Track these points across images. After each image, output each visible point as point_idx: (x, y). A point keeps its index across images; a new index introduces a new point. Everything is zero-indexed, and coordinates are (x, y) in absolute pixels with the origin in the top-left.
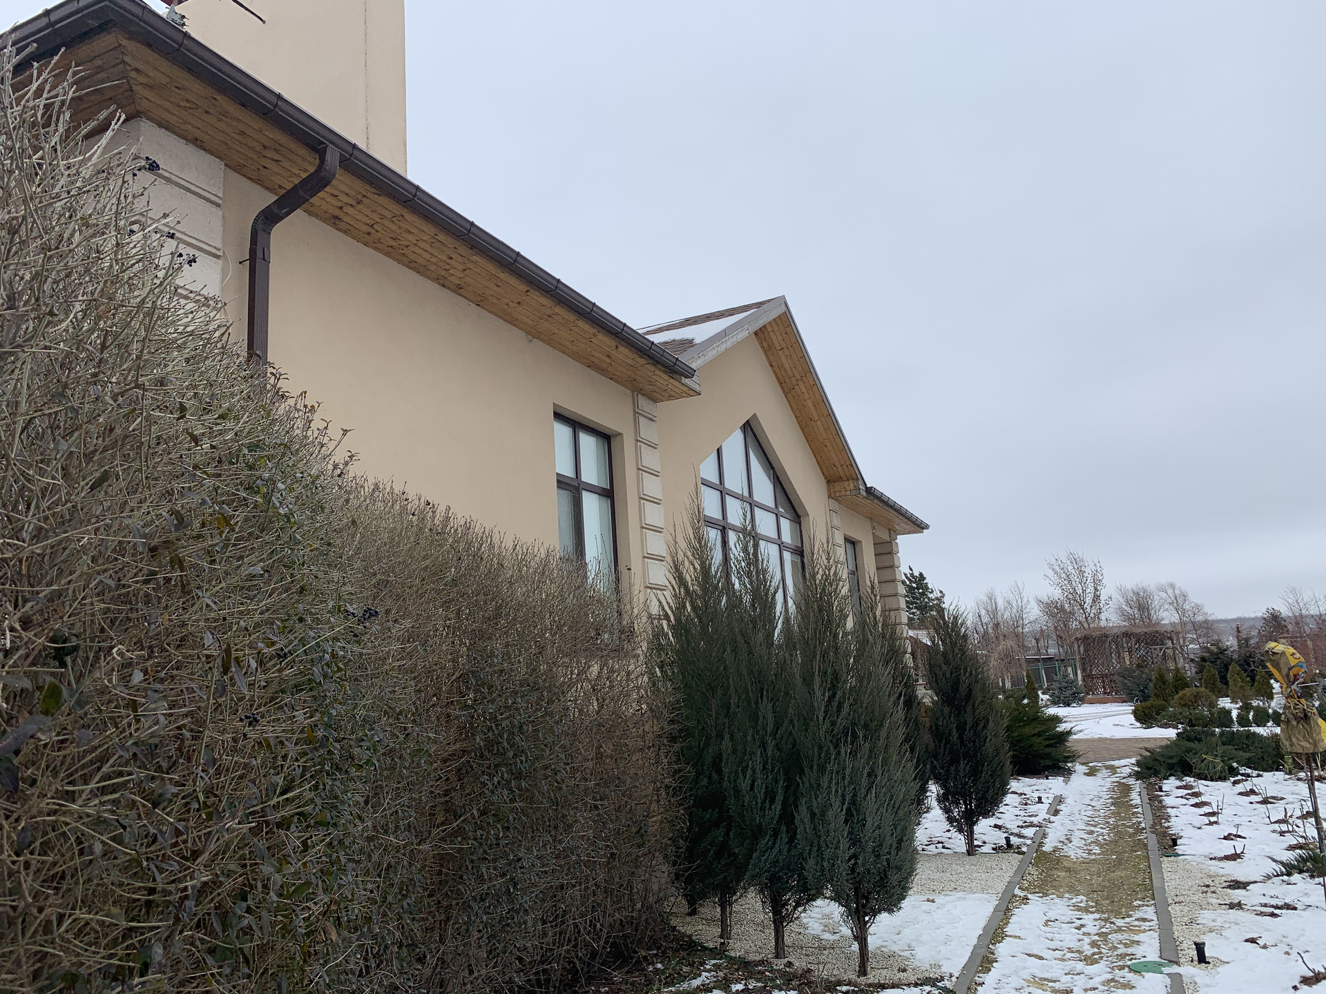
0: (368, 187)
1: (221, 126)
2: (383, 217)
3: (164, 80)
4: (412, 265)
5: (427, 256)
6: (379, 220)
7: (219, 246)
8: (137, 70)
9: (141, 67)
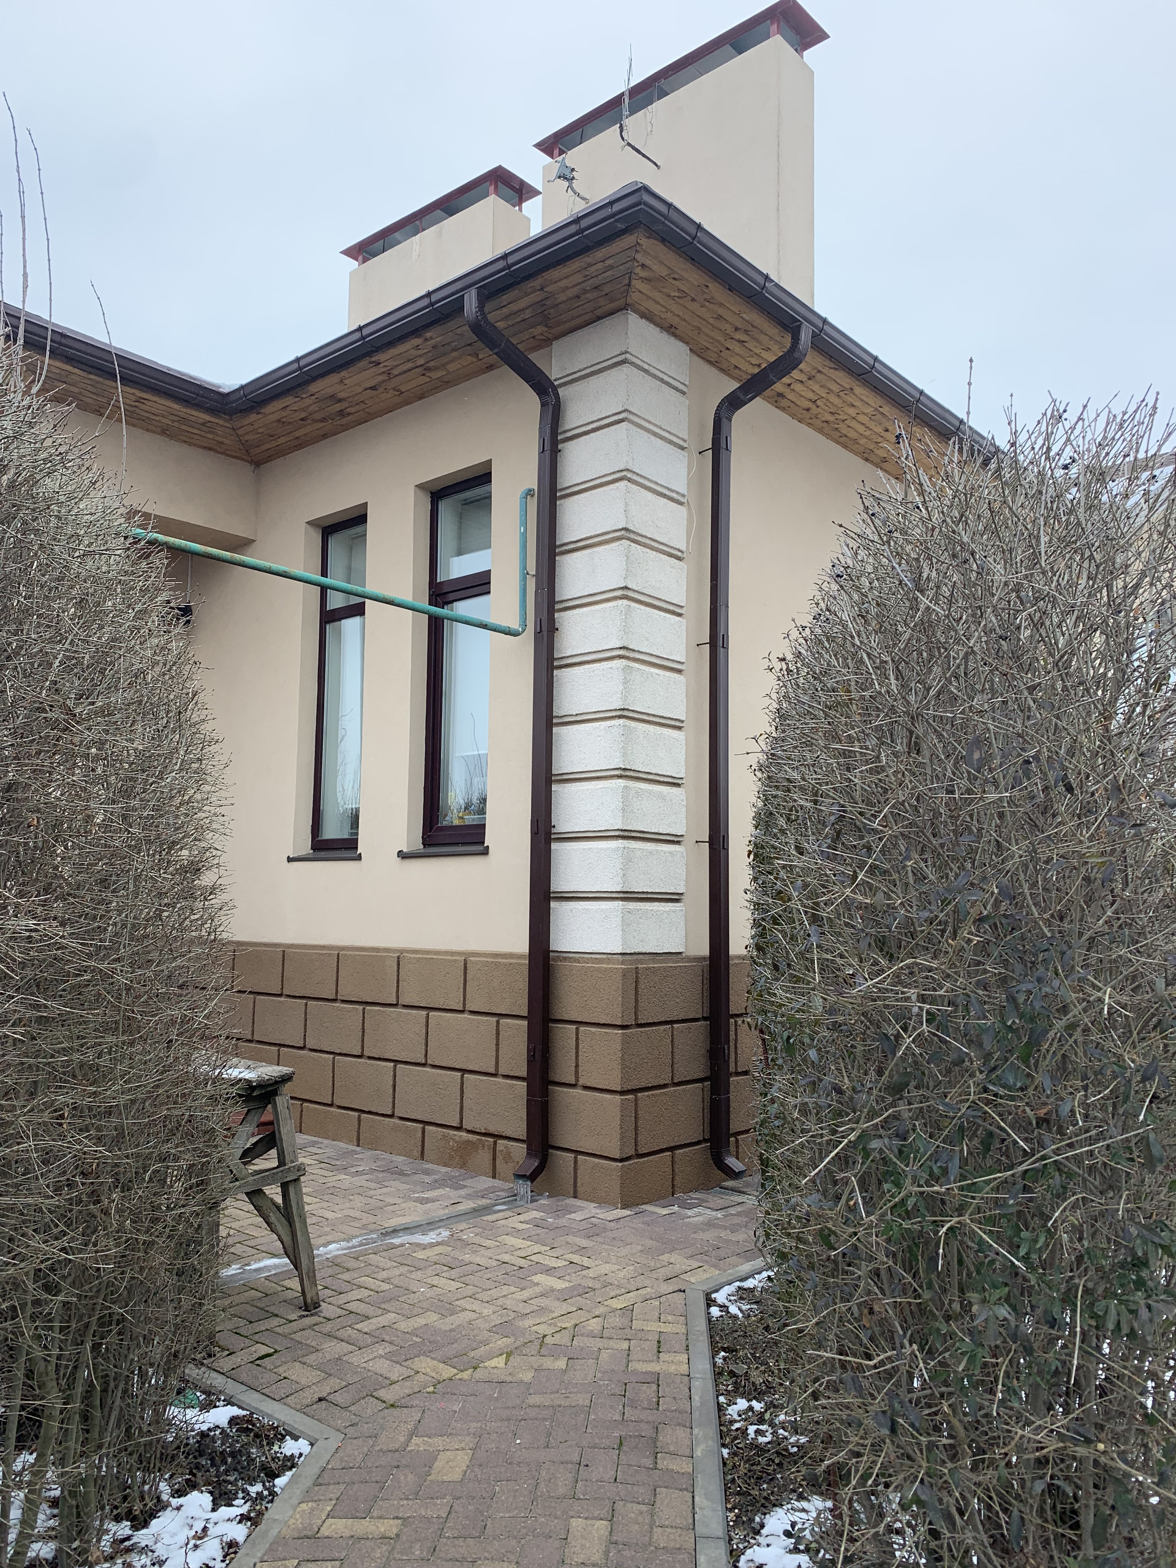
0: (827, 363)
1: (702, 312)
2: (830, 391)
3: (664, 272)
4: (843, 439)
5: (861, 429)
6: (824, 395)
7: (686, 437)
8: (643, 266)
9: (648, 263)
